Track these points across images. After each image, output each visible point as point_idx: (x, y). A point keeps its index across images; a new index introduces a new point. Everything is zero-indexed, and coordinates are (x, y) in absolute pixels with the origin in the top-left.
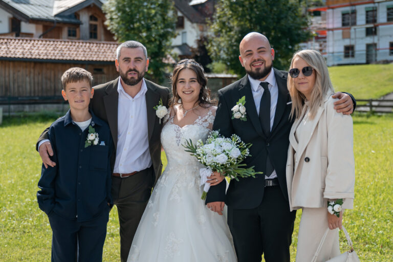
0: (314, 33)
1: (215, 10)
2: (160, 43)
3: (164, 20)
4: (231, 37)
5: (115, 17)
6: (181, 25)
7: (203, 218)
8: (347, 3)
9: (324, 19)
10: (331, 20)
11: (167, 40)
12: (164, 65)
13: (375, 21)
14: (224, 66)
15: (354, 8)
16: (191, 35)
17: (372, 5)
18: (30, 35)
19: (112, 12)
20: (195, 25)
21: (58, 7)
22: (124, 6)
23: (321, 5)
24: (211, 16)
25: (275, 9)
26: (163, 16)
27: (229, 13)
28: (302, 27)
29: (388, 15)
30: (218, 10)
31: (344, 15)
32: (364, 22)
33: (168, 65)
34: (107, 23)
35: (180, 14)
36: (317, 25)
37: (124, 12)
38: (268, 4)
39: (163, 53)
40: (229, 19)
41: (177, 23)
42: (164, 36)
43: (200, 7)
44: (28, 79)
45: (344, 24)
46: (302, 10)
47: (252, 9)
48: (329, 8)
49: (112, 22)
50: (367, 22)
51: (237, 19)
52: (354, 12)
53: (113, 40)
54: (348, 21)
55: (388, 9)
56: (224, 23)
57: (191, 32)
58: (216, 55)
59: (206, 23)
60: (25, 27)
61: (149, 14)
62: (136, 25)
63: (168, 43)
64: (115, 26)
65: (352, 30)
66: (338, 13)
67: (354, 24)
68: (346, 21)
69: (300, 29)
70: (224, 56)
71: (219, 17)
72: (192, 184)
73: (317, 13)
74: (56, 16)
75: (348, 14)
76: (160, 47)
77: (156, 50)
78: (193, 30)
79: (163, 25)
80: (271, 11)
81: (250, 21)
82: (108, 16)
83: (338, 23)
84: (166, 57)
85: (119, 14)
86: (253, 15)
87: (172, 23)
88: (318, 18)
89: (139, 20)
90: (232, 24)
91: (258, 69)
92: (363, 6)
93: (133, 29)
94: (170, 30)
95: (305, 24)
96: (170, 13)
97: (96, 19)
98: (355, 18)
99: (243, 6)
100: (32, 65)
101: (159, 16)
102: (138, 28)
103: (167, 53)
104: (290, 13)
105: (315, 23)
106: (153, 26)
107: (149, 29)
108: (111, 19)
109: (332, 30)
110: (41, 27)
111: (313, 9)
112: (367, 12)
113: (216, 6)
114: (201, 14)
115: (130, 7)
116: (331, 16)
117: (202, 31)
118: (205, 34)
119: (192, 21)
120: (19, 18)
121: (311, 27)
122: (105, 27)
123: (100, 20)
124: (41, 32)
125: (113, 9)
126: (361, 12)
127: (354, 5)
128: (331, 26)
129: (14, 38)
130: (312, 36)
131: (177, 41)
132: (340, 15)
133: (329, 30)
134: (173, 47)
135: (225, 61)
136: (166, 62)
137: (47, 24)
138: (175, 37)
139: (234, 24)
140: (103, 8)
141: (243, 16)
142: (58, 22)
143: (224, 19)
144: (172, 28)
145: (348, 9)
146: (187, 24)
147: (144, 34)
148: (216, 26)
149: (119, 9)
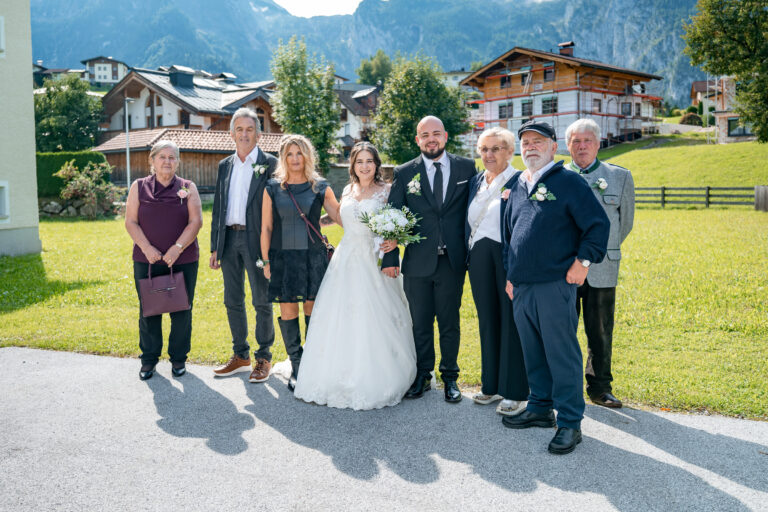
0: (472, 124)
1: (377, 102)
2: (325, 134)
3: (329, 111)
4: (393, 129)
5: (281, 109)
6: (344, 117)
7: (379, 284)
8: (504, 96)
9: (482, 112)
10: (488, 113)
11: (332, 131)
12: (329, 156)
13: (530, 113)
14: (386, 156)
15: (510, 101)
16: (354, 126)
17: (527, 98)
18: (199, 127)
19: (278, 104)
20: (358, 117)
21: (226, 100)
22: (290, 98)
23: (479, 98)
24: (374, 109)
25: (435, 101)
26: (328, 108)
27: (391, 105)
28: (462, 119)
29: (544, 107)
30: (381, 102)
31: (500, 107)
32: (520, 114)
33: (333, 155)
34: (274, 115)
35: (343, 107)
36: (476, 118)
37: (290, 104)
38: (428, 97)
39: (328, 144)
40: (391, 111)
41: (341, 115)
42: (329, 128)
43: (362, 100)
44: (198, 170)
45: (501, 117)
46: (461, 103)
47: (413, 103)
48: (487, 101)
49: (279, 114)
50: (523, 114)
51: (399, 111)
52: (511, 105)
53: (280, 132)
54: (505, 113)
55: (544, 102)
56: (386, 115)
57: (354, 124)
58: (379, 146)
59: (369, 115)
60: (194, 120)
61: (314, 106)
62: (302, 117)
63: (333, 135)
64: (282, 118)
65: (509, 122)
66: (496, 105)
67: (511, 116)
68: (503, 114)
69: (459, 121)
70: (387, 147)
71: (382, 109)
72: (367, 254)
73: (475, 106)
74: (224, 108)
75: (504, 106)
76: (325, 138)
77: (322, 141)
78: (357, 123)
79: (327, 117)
80: (431, 103)
81: (412, 113)
82: (275, 109)
83: (495, 115)
84: (330, 147)
85: (285, 107)
86: (415, 107)
87: (336, 115)
88: (477, 110)
89: (305, 112)
90: (394, 116)
91: (432, 150)
92: (520, 99)
93: (299, 121)
94: (334, 122)
95: (464, 116)
96: (334, 107)
97: (262, 112)
98: (512, 110)
99: (405, 99)
100: (202, 156)
101: (324, 109)
102: (304, 120)
103: (331, 144)
104: (450, 105)
105: (474, 115)
106: (318, 118)
107: (314, 121)
108: (278, 111)
109: (490, 122)
110: (209, 119)
111: (471, 101)
112: (523, 104)
113: (378, 99)
114: (364, 107)
115: (296, 100)
116: (488, 108)
117: (365, 123)
118: (368, 126)
119: (355, 115)
120: (188, 110)
121: (469, 119)
122: (271, 120)
123: (265, 112)
124: (209, 125)
125: (280, 101)
126: (517, 104)
127: (511, 98)
128: (488, 119)
129: (183, 129)
130: (471, 128)
131: (341, 133)
132: (497, 108)
133: (487, 122)
134: (338, 139)
135: (387, 152)
136: (331, 152)
137: (216, 116)
138: (338, 128)
139: (396, 115)
140: (270, 101)
141: (405, 108)
142: (226, 115)
143: (387, 111)
144: (337, 120)
145: (505, 102)
146: (350, 116)
147: (310, 126)
148: (379, 118)
149: (285, 102)
